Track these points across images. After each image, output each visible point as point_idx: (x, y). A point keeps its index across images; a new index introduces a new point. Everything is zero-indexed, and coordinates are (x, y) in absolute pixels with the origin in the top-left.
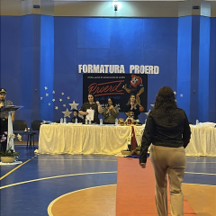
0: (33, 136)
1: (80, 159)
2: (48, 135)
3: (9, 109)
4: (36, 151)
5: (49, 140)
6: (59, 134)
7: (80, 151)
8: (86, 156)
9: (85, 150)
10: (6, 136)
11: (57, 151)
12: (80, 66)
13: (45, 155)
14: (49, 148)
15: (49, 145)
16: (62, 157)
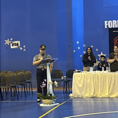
0: (68, 83)
1: (107, 101)
2: (80, 82)
3: (47, 61)
4: (71, 95)
5: (81, 86)
6: (88, 81)
7: (107, 95)
8: (112, 98)
9: (111, 94)
10: (46, 83)
11: (87, 95)
12: (106, 22)
13: (78, 98)
14: (80, 92)
15: (81, 90)
16: (92, 99)
